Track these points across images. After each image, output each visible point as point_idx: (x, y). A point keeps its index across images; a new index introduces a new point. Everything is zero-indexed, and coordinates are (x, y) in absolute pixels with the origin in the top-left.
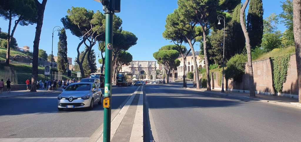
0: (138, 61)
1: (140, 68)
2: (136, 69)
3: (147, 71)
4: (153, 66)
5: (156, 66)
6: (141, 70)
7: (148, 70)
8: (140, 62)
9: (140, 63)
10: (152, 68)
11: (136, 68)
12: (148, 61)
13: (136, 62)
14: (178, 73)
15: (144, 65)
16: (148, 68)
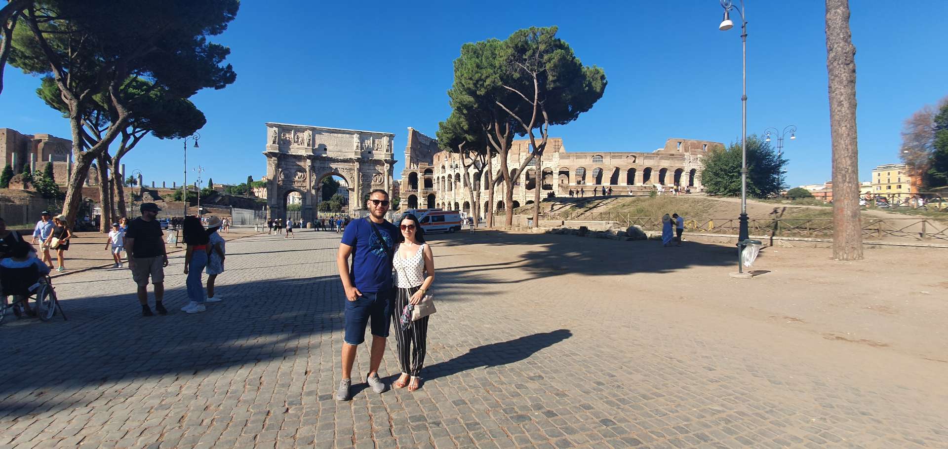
0: (313, 130)
1: (319, 160)
2: (302, 164)
3: (355, 174)
4: (381, 154)
5: (392, 156)
6: (324, 168)
7: (359, 170)
8: (320, 132)
9: (320, 140)
10: (379, 162)
11: (300, 158)
12: (361, 134)
13: (300, 135)
14: (437, 196)
15: (339, 148)
16: (358, 160)
